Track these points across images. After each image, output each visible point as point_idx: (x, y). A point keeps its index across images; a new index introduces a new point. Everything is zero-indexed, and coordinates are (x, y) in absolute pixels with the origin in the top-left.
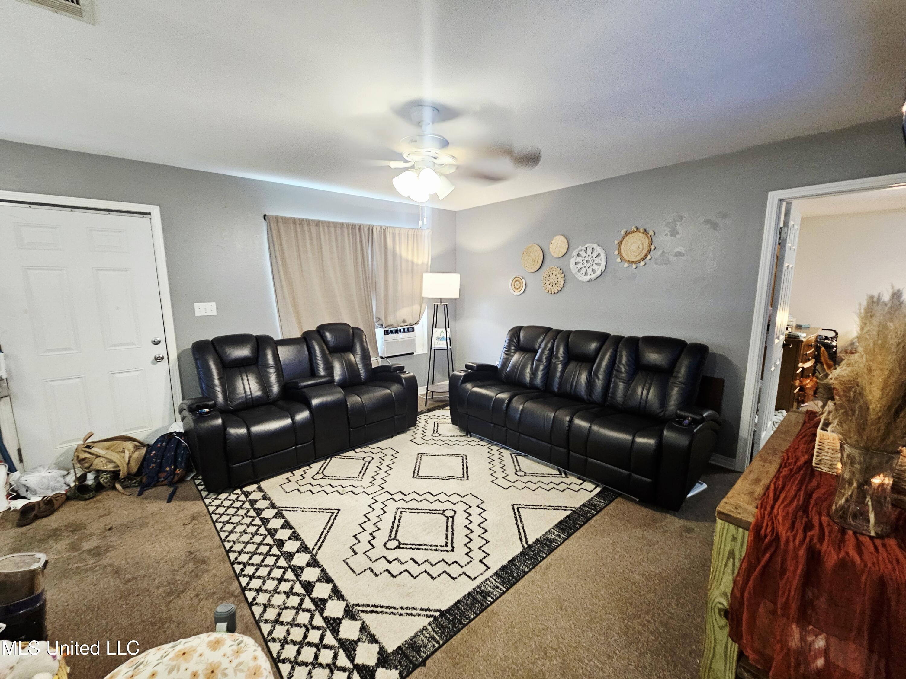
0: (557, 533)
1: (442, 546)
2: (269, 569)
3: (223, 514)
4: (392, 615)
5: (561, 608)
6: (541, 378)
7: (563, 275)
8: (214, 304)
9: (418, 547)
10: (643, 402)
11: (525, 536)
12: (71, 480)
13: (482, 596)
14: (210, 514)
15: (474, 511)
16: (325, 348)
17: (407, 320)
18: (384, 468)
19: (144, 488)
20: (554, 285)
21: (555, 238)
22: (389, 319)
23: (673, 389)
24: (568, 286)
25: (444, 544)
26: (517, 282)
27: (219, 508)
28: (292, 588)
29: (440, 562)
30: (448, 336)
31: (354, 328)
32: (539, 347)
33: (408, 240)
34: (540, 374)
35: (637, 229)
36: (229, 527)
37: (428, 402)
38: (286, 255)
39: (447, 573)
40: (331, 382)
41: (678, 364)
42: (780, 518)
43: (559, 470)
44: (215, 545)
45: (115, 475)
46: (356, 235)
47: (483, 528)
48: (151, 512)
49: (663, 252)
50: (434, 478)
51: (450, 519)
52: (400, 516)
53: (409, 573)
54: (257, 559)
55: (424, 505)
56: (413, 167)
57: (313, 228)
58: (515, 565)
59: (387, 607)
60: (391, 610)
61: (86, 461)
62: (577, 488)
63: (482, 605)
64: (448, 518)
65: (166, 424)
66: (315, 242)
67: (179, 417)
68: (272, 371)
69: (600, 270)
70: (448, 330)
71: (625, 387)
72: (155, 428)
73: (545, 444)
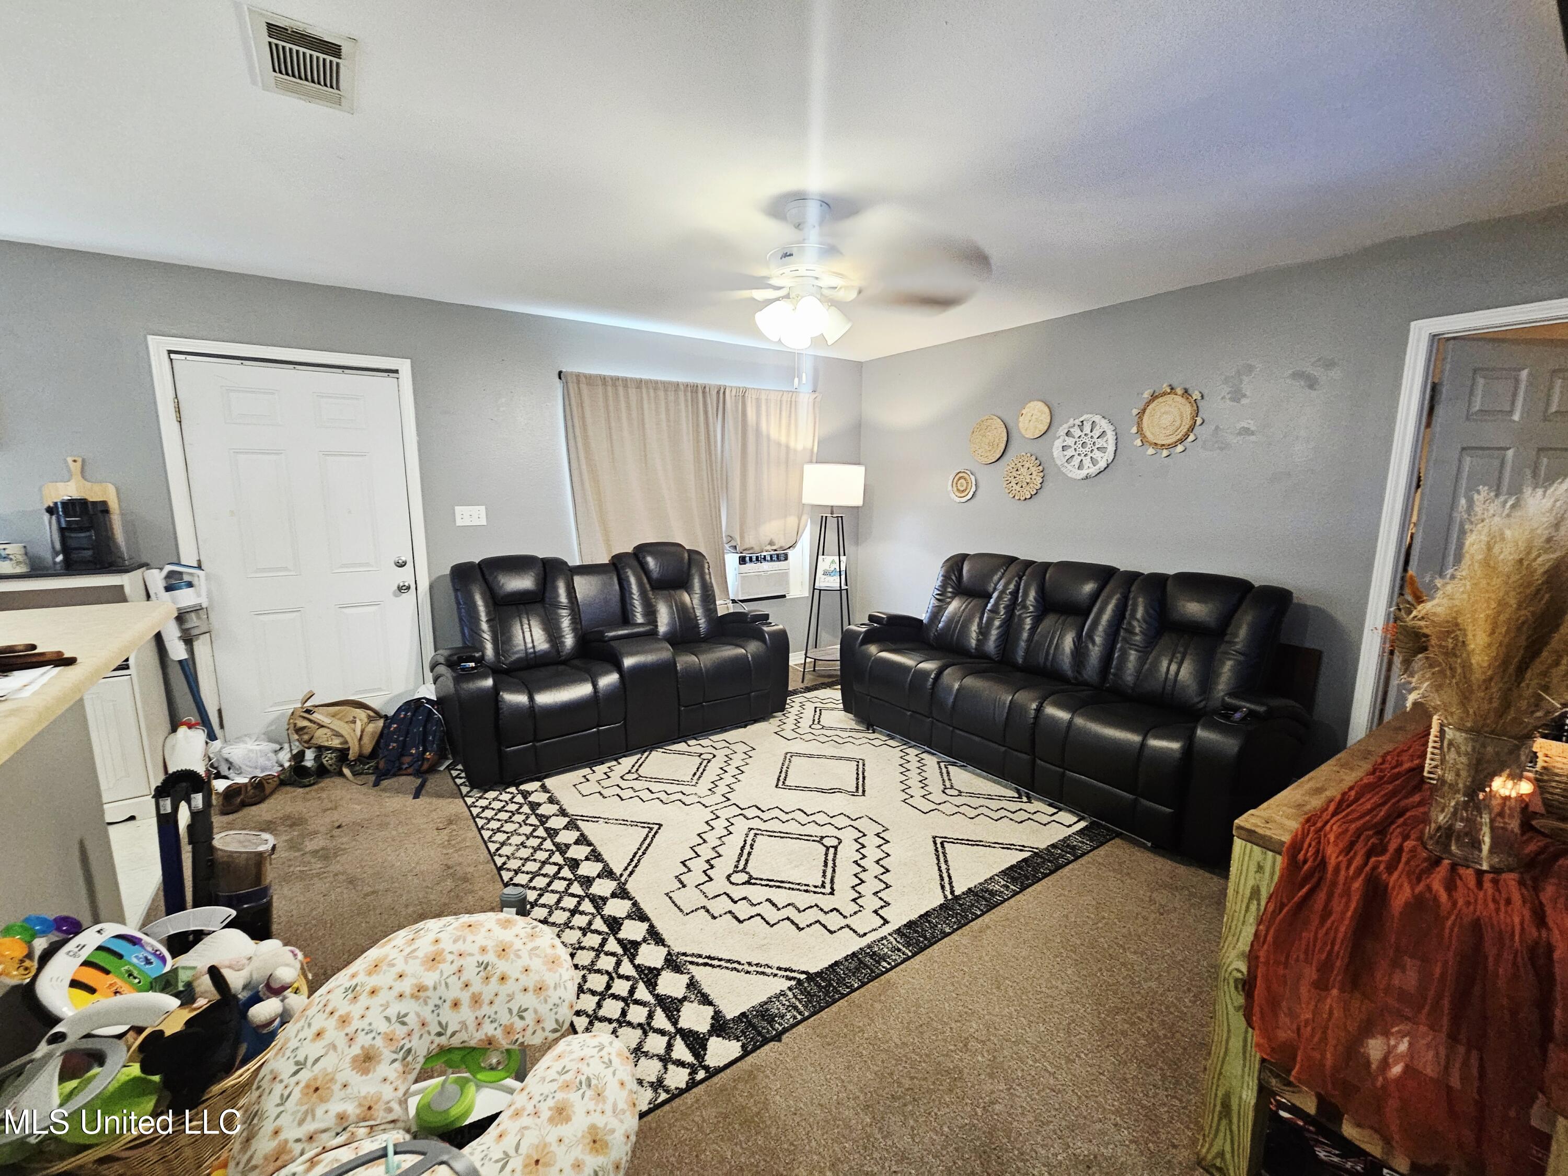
0: (1003, 883)
1: (816, 887)
2: (557, 896)
3: (492, 818)
4: (734, 972)
5: (998, 988)
6: (996, 640)
7: (1041, 468)
8: (483, 508)
9: (779, 884)
10: (1170, 684)
11: (951, 883)
12: (285, 758)
13: (874, 960)
14: (474, 818)
15: (871, 841)
16: (645, 580)
17: (776, 541)
18: (732, 770)
19: (381, 776)
20: (1024, 485)
21: (1029, 405)
22: (747, 539)
23: (1224, 663)
24: (1048, 485)
25: (820, 884)
26: (962, 481)
27: (486, 811)
28: (590, 923)
29: (811, 907)
30: (843, 568)
31: (689, 551)
32: (995, 589)
33: (781, 411)
34: (994, 633)
35: (1172, 389)
36: (500, 837)
37: (807, 677)
38: (590, 433)
39: (820, 923)
40: (652, 634)
41: (1234, 622)
42: (1332, 837)
43: (1018, 791)
44: (482, 859)
45: (342, 754)
46: (697, 403)
47: (882, 866)
48: (391, 809)
49: (1217, 428)
50: (810, 789)
51: (832, 850)
52: (754, 840)
53: (762, 918)
54: (540, 882)
55: (792, 827)
56: (787, 296)
57: (632, 392)
58: (929, 922)
59: (729, 961)
60: (733, 965)
61: (305, 731)
62: (1046, 819)
63: (872, 971)
64: (828, 848)
65: (411, 687)
66: (634, 414)
67: (429, 676)
68: (564, 612)
69: (1105, 459)
70: (843, 558)
71: (1139, 657)
72: (396, 692)
73: (996, 746)
